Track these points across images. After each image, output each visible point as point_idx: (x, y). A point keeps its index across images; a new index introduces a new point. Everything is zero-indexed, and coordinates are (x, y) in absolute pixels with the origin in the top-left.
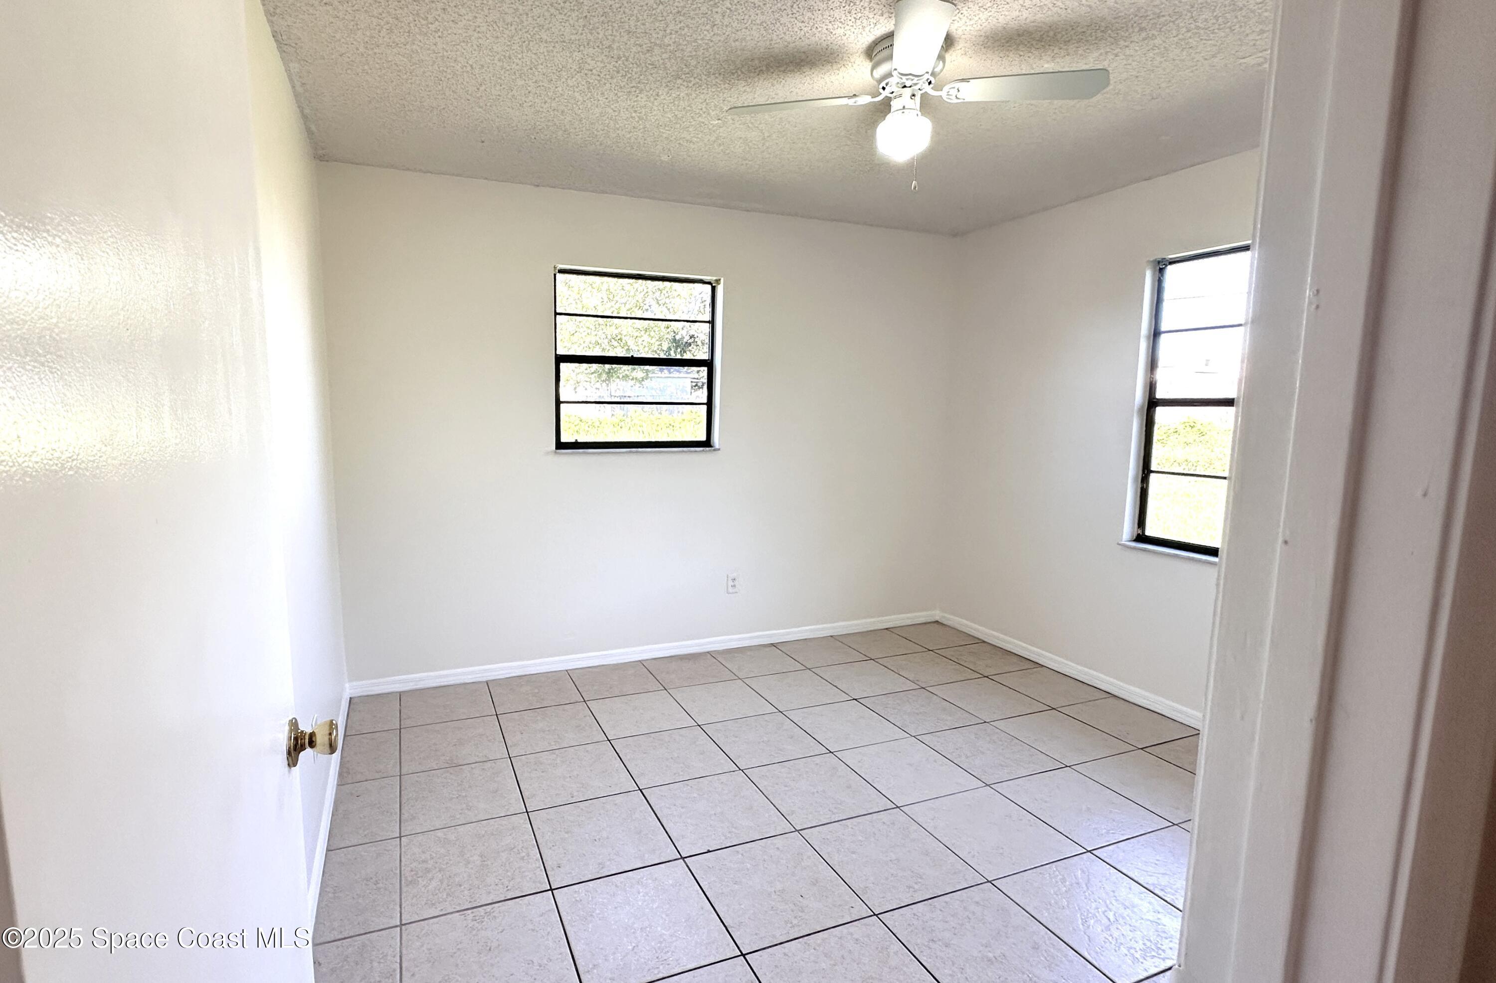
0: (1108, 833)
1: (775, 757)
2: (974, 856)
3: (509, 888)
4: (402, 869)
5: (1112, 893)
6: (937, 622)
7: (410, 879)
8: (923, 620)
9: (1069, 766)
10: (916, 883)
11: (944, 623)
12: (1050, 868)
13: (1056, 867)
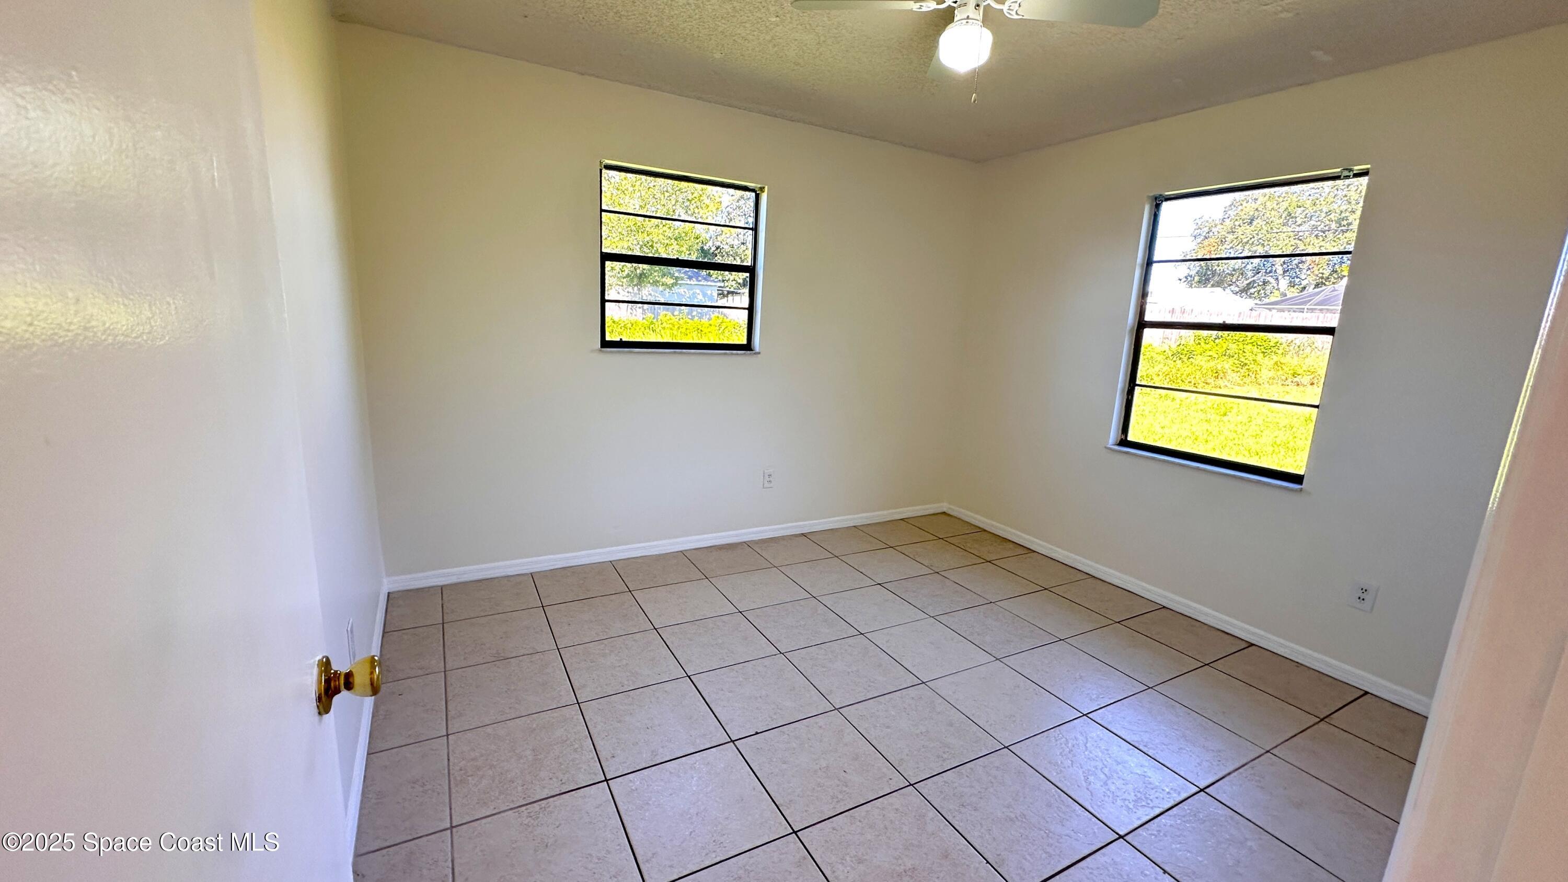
0: (1098, 697)
1: (811, 640)
2: (991, 725)
3: (563, 781)
4: (451, 768)
5: (1106, 752)
6: (944, 513)
7: (459, 778)
8: (932, 512)
9: (1061, 640)
10: (944, 753)
11: (951, 514)
12: (1055, 731)
13: (1060, 731)
